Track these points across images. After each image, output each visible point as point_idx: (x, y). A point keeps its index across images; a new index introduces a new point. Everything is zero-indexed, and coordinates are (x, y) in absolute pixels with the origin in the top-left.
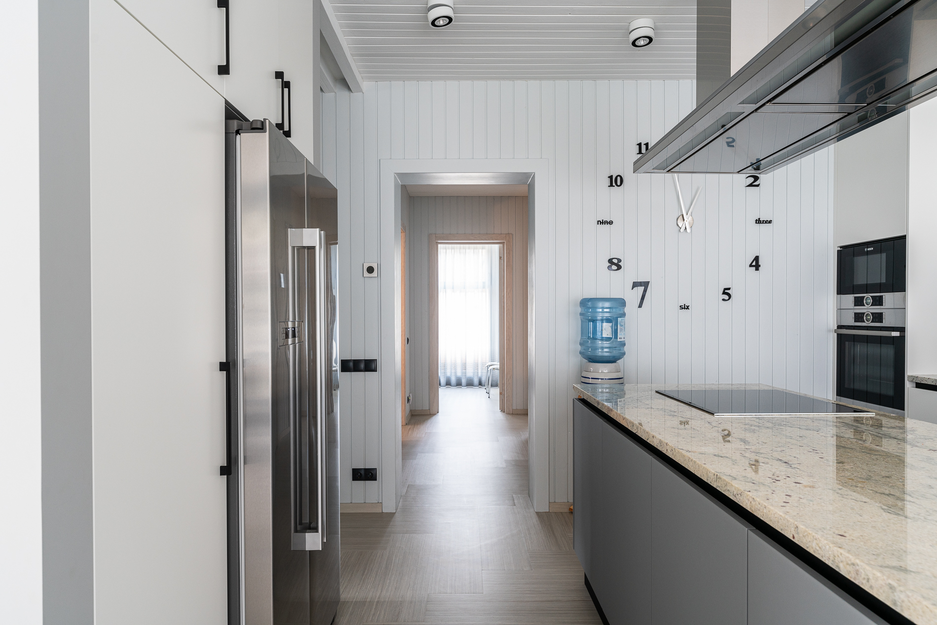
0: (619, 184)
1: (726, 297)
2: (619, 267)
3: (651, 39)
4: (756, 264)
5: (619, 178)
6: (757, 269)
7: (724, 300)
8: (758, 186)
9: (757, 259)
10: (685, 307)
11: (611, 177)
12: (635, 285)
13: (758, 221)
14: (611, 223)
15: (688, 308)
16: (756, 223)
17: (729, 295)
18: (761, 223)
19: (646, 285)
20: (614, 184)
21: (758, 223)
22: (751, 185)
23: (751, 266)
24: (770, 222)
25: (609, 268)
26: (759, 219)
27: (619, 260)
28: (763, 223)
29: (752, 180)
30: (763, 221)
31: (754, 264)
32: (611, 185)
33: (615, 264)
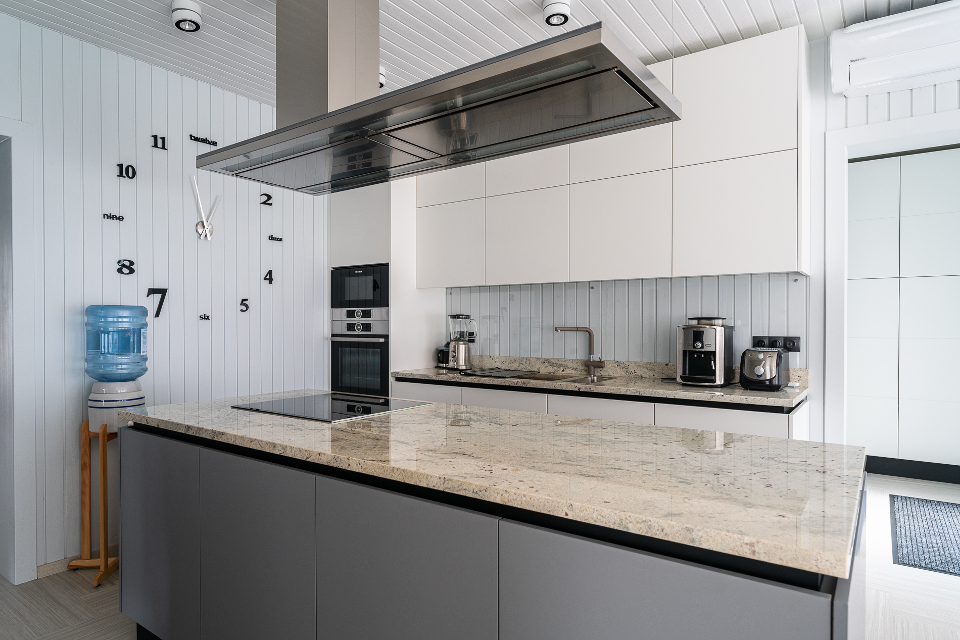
0: (130, 175)
1: (244, 308)
2: (132, 271)
3: (198, 27)
4: (269, 278)
5: (130, 169)
6: (270, 283)
7: (242, 311)
8: (271, 204)
9: (270, 273)
10: (206, 318)
11: (121, 166)
12: (152, 291)
13: (271, 238)
14: (121, 218)
15: (208, 318)
16: (269, 239)
17: (247, 307)
18: (273, 240)
19: (163, 292)
20: (124, 175)
21: (271, 239)
22: (265, 203)
23: (265, 279)
24: (281, 240)
25: (120, 271)
26: (272, 235)
27: (132, 263)
28: (275, 240)
29: (265, 198)
30: (275, 238)
31: (268, 277)
32: (121, 175)
33: (127, 267)
